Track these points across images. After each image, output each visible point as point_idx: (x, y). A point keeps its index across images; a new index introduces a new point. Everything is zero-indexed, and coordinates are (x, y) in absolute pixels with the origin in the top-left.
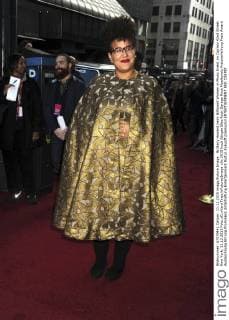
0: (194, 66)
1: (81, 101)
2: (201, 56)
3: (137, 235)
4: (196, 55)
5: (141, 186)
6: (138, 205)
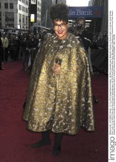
0: (23, 27)
2: (27, 22)
3: (66, 130)
4: (24, 22)
5: (68, 101)
6: (66, 112)
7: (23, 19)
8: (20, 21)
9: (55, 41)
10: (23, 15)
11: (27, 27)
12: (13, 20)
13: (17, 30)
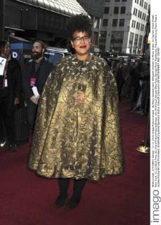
0: (134, 51)
1: (50, 76)
3: (90, 175)
4: (136, 43)
5: (94, 139)
6: (91, 152)
7: (136, 40)
8: (131, 42)
9: (74, 63)
10: (137, 35)
11: (139, 52)
12: (121, 41)
13: (126, 55)
